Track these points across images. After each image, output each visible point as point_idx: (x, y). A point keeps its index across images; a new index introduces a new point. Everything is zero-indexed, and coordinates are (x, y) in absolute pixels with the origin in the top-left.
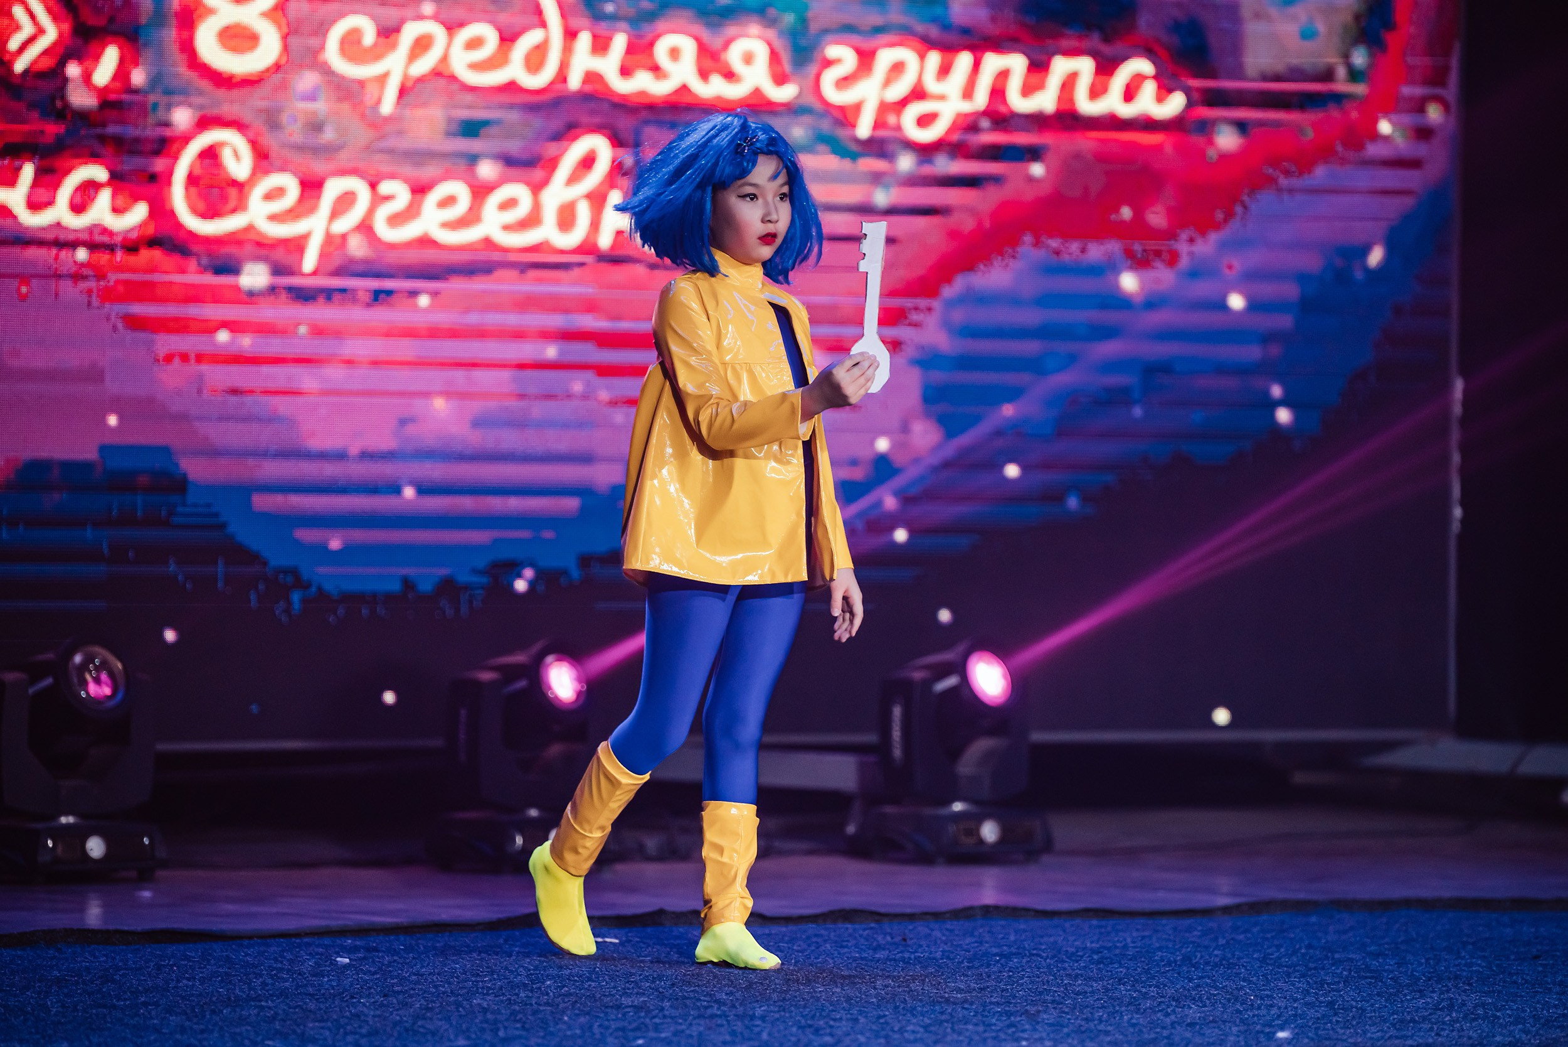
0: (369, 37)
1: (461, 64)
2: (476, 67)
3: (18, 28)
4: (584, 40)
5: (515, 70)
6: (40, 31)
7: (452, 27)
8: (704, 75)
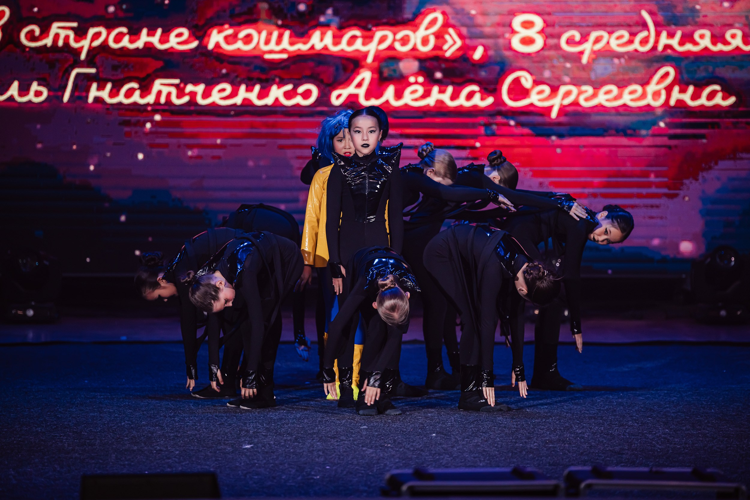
0: (578, 37)
1: (614, 44)
2: (619, 45)
3: (446, 42)
4: (664, 34)
5: (636, 45)
6: (455, 42)
7: (610, 33)
8: (714, 43)
